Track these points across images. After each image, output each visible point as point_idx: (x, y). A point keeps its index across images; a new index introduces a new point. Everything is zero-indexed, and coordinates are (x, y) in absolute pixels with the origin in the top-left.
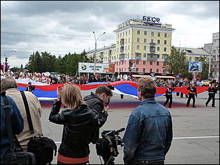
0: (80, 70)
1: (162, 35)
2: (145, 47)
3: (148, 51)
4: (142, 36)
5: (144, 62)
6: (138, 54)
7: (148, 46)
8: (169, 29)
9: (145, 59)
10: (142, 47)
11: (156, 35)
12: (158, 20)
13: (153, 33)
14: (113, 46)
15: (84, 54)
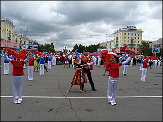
1: (137, 35)
3: (130, 43)
4: (127, 36)
6: (125, 44)
7: (130, 41)
8: (141, 32)
9: (129, 47)
10: (127, 41)
11: (134, 35)
12: (135, 27)
13: (132, 34)
14: (112, 41)
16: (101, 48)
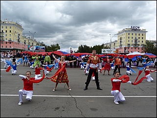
0: (102, 52)
1: (141, 35)
2: (132, 41)
3: (134, 43)
4: (131, 36)
5: (132, 48)
6: (129, 44)
7: (134, 41)
8: (144, 32)
9: (132, 47)
10: (130, 41)
11: (138, 35)
12: (139, 28)
13: (136, 34)
14: (116, 41)
15: (103, 45)
16: (105, 48)
